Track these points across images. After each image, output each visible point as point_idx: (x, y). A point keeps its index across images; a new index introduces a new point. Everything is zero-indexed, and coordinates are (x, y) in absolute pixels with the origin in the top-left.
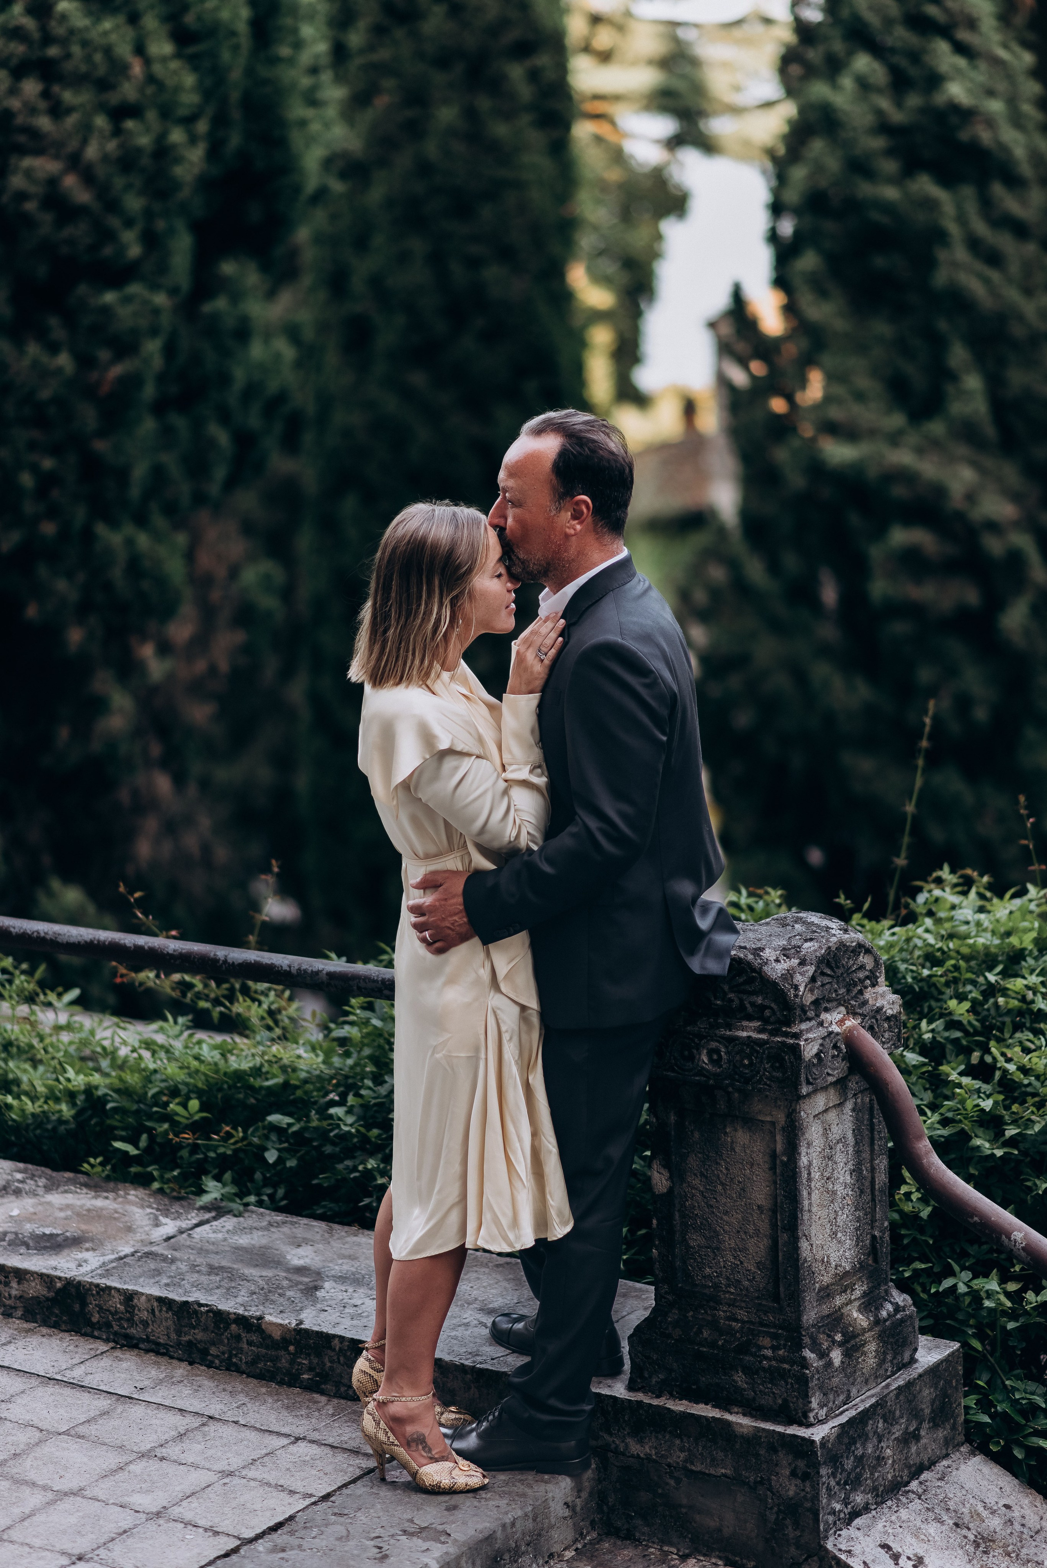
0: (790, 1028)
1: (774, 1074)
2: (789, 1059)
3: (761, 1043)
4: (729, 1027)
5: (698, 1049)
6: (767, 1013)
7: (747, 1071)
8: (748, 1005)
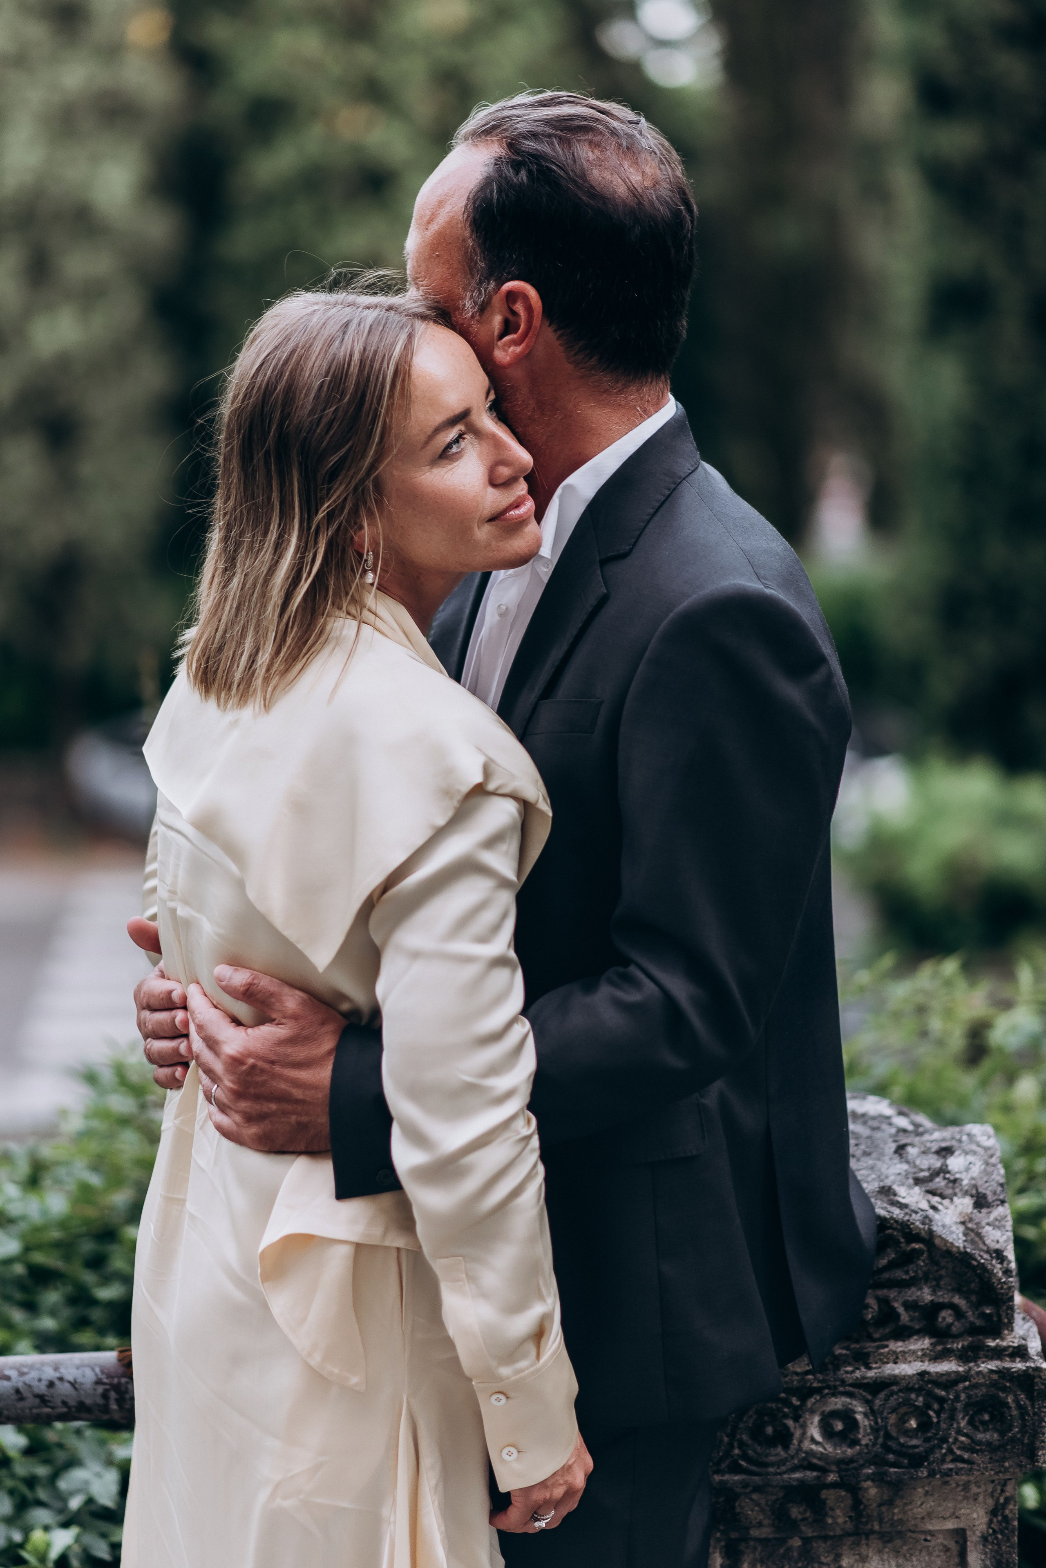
0: (1003, 1339)
1: (980, 1436)
2: (1016, 1401)
3: (949, 1381)
4: (863, 1359)
5: (796, 1419)
6: (946, 1317)
7: (914, 1442)
8: (901, 1310)
